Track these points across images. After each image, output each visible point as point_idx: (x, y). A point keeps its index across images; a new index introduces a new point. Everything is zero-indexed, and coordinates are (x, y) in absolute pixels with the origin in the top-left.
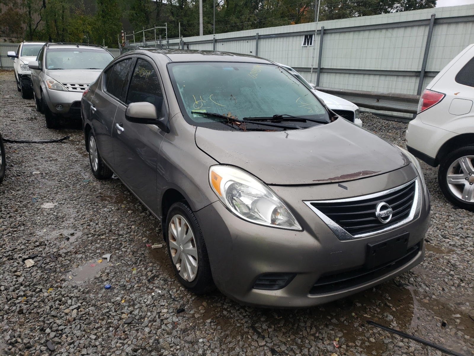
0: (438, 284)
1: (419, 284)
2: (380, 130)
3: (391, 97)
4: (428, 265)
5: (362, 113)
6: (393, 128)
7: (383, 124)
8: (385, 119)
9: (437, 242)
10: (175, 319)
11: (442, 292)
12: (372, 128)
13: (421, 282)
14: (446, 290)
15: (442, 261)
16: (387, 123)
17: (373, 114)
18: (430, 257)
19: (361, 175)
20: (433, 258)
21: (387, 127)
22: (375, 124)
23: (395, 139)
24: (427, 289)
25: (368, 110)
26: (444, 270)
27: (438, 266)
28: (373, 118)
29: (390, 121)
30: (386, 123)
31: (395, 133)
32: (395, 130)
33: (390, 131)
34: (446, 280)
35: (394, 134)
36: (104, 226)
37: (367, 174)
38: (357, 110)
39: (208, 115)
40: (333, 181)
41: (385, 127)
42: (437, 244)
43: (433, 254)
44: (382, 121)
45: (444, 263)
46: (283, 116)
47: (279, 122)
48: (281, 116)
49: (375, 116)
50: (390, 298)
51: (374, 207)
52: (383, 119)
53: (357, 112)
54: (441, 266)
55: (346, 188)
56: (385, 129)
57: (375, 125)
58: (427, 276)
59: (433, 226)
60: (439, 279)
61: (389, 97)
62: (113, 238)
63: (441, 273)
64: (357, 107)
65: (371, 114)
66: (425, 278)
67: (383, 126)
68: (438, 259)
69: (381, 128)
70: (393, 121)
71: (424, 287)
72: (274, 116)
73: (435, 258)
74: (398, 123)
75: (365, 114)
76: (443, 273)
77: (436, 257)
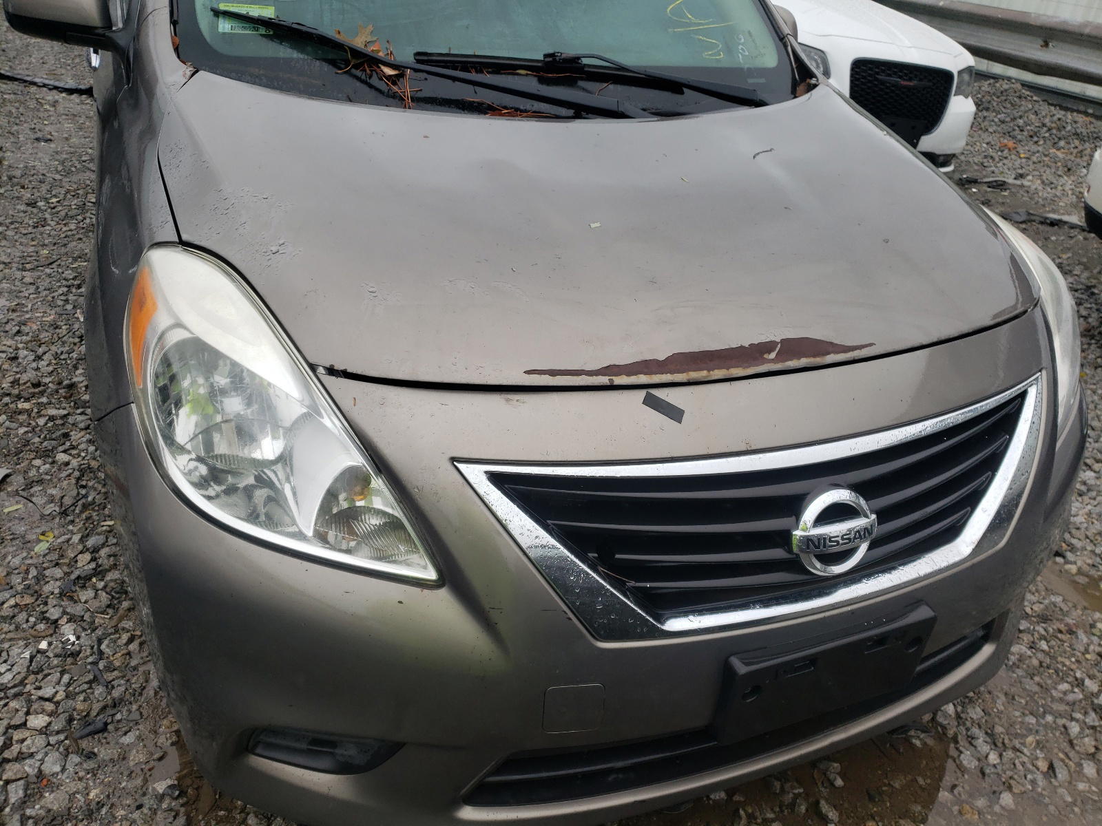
0: (1038, 742)
1: (968, 730)
2: (1031, 137)
3: (1089, 36)
4: (1029, 653)
5: (992, 81)
6: (1074, 134)
7: (1047, 121)
8: (1055, 106)
9: (1090, 561)
10: (52, 765)
11: (1041, 782)
12: (1010, 130)
13: (980, 727)
14: (1062, 774)
15: (1085, 640)
16: (1059, 119)
17: (1025, 85)
18: (1044, 618)
19: (773, 355)
20: (1057, 625)
21: (1054, 131)
22: (1021, 117)
23: (1069, 170)
24: (993, 758)
25: (1013, 72)
26: (1080, 683)
27: (1064, 665)
28: (1020, 97)
29: (1072, 111)
30: (1055, 118)
31: (1075, 151)
32: (1077, 142)
33: (1062, 143)
34: (1075, 729)
35: (1071, 153)
36: (51, 368)
37: (799, 356)
38: (969, 70)
39: (277, 31)
40: (618, 380)
41: (1049, 130)
42: (1086, 568)
43: (1061, 609)
44: (1044, 109)
45: (1087, 651)
46: (585, 61)
47: (570, 82)
48: (576, 60)
49: (1028, 93)
50: (839, 782)
51: (794, 506)
52: (1052, 105)
53: (966, 77)
54: (1073, 667)
55: (675, 414)
56: (1047, 135)
57: (1021, 122)
58: (1011, 698)
59: (1094, 494)
60: (1049, 718)
61: (1082, 35)
62: (52, 412)
63: (1065, 693)
64: (968, 60)
65: (1018, 86)
66: (1001, 708)
67: (1044, 125)
68: (1071, 632)
69: (1035, 133)
70: (1079, 112)
71: (984, 748)
72: (546, 56)
73: (1062, 627)
74: (1093, 120)
75: (998, 85)
76: (1071, 697)
77: (1067, 625)
